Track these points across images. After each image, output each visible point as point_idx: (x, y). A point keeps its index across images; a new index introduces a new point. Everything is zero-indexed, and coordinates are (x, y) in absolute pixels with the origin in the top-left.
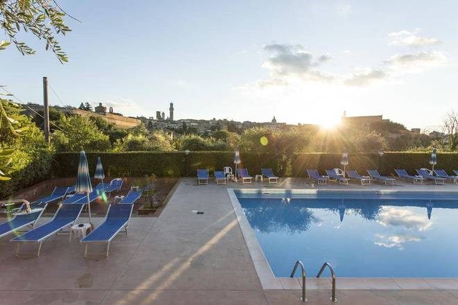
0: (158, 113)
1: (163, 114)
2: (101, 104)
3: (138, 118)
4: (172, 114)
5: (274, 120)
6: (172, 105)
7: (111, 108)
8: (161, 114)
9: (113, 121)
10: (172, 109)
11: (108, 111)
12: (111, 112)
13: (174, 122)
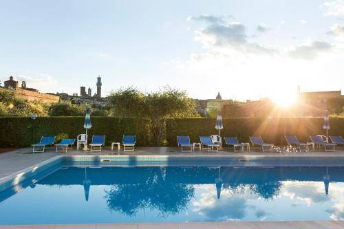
0: (83, 89)
1: (90, 90)
2: (11, 78)
3: (58, 95)
4: (99, 89)
5: (219, 97)
6: (99, 79)
7: (24, 82)
8: (87, 91)
9: (25, 98)
10: (99, 84)
11: (20, 85)
12: (24, 87)
13: (102, 100)
